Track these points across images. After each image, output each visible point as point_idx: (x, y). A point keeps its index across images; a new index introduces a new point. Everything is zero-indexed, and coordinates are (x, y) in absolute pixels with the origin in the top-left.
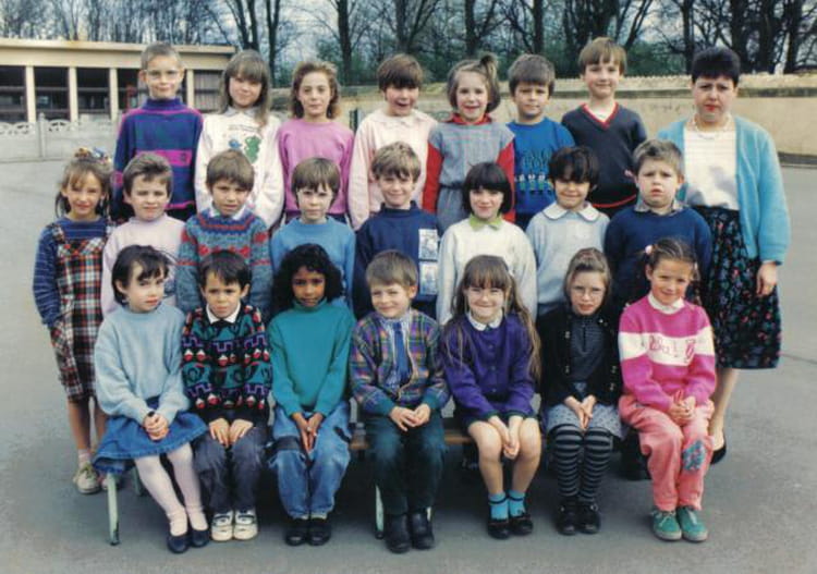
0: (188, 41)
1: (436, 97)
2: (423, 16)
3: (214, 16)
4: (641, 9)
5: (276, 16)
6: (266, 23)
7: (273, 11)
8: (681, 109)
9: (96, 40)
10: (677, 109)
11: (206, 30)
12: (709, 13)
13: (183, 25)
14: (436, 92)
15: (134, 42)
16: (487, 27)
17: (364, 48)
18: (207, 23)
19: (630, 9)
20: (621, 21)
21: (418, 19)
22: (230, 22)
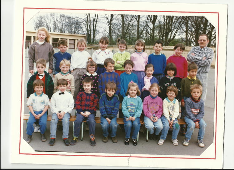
0: (75, 33)
1: (130, 48)
2: (128, 30)
3: (81, 28)
4: (176, 31)
5: (95, 28)
6: (93, 30)
7: (94, 28)
8: (185, 54)
9: (55, 32)
10: (184, 54)
11: (79, 31)
12: (191, 33)
13: (74, 30)
14: (130, 47)
15: (63, 32)
16: (142, 33)
17: (114, 37)
18: (79, 29)
19: (174, 31)
20: (172, 33)
21: (126, 31)
22: (85, 29)
